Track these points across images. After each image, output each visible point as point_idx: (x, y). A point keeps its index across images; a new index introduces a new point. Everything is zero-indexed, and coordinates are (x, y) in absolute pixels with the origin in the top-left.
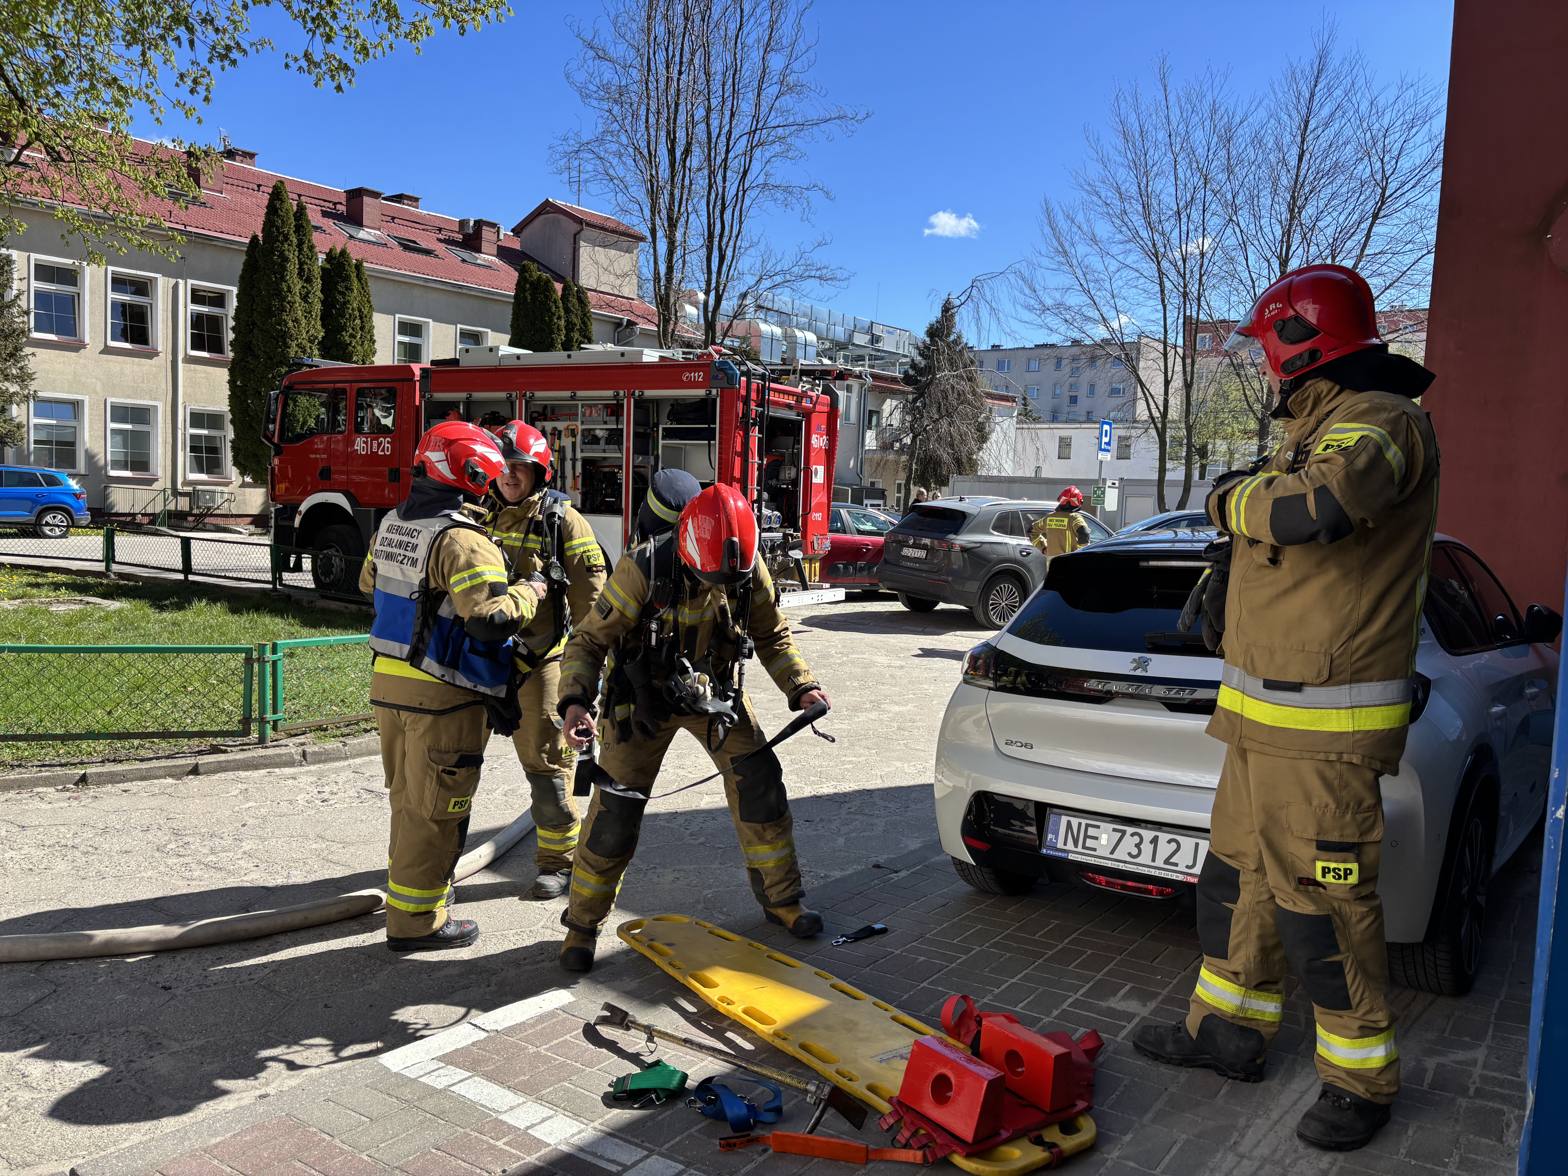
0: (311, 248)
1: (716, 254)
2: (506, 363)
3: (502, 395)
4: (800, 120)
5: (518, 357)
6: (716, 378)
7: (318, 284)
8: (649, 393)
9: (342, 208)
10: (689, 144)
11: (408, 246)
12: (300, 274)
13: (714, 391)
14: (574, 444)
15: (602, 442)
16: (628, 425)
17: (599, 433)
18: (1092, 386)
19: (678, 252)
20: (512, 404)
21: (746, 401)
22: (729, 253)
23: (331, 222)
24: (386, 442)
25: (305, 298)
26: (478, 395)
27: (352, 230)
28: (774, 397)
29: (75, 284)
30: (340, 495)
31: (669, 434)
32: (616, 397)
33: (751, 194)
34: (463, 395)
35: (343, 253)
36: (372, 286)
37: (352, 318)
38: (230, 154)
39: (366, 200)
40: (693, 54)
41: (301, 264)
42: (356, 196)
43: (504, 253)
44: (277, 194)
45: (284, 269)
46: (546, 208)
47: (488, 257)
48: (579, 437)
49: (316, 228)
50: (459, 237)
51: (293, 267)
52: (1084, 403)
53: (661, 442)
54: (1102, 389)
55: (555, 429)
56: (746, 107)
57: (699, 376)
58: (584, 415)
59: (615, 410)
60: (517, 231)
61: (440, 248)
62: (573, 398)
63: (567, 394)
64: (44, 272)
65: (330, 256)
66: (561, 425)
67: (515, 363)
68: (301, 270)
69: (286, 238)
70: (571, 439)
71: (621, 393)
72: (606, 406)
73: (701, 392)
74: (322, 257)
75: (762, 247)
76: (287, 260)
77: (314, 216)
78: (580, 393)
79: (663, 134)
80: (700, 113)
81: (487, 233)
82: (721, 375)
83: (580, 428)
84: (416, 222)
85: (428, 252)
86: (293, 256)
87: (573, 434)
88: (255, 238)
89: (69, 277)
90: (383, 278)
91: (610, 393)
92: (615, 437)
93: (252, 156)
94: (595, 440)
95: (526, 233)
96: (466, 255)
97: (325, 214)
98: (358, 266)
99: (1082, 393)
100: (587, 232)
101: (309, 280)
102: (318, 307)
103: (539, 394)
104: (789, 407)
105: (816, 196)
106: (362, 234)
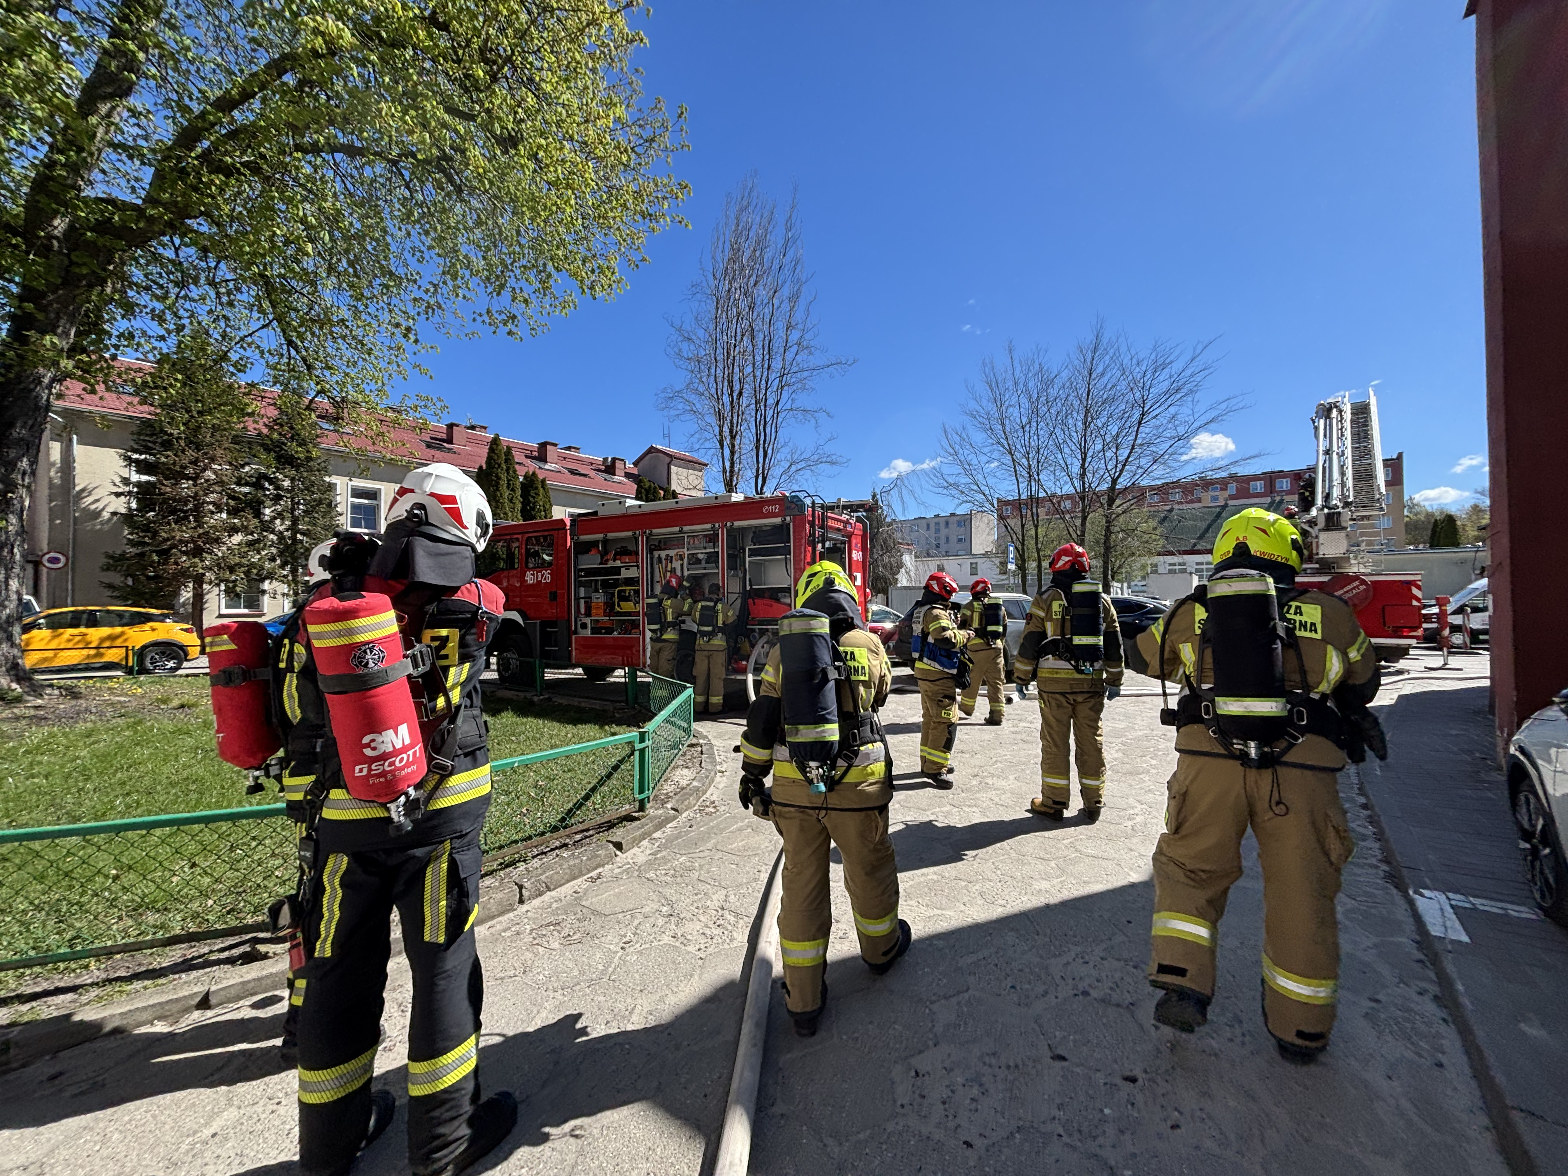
0: (515, 471)
1: (761, 450)
2: (630, 511)
3: (630, 533)
4: (812, 367)
5: (640, 506)
6: (789, 508)
7: (519, 492)
8: (737, 524)
9: (535, 454)
10: (742, 389)
11: (573, 472)
12: (508, 487)
13: (788, 518)
14: (682, 565)
15: (703, 562)
16: (722, 548)
17: (700, 556)
18: (947, 538)
19: (736, 456)
20: (637, 540)
21: (812, 524)
22: (770, 452)
23: (529, 461)
24: (547, 573)
25: (511, 501)
26: (612, 535)
27: (541, 465)
28: (830, 523)
29: (375, 499)
30: (515, 613)
31: (753, 553)
32: (713, 528)
33: (782, 415)
34: (601, 536)
35: (534, 474)
36: (551, 493)
37: (539, 511)
38: (473, 428)
39: (549, 447)
40: (743, 335)
41: (508, 481)
42: (543, 446)
43: (628, 475)
44: (495, 441)
45: (498, 483)
46: (652, 450)
47: (619, 478)
48: (686, 560)
49: (520, 464)
50: (603, 468)
51: (504, 483)
52: (944, 547)
53: (748, 559)
54: (953, 539)
55: (667, 555)
56: (777, 364)
57: (776, 509)
58: (689, 543)
59: (712, 539)
60: (636, 464)
61: (592, 474)
62: (681, 532)
63: (677, 529)
64: (357, 493)
65: (526, 477)
66: (672, 553)
67: (638, 510)
68: (509, 484)
69: (499, 465)
70: (680, 562)
71: (717, 525)
72: (705, 536)
73: (778, 520)
74: (521, 479)
75: (791, 444)
76: (500, 478)
77: (518, 457)
78: (686, 528)
79: (726, 383)
80: (748, 370)
81: (618, 464)
82: (793, 506)
83: (686, 553)
84: (578, 460)
85: (585, 475)
86: (504, 476)
87: (681, 558)
88: (481, 467)
89: (373, 495)
90: (557, 490)
91: (709, 526)
92: (713, 558)
93: (485, 428)
94: (699, 561)
95: (641, 464)
96: (606, 476)
97: (527, 457)
98: (543, 481)
99: (942, 541)
100: (675, 461)
101: (513, 490)
102: (519, 506)
103: (655, 531)
104: (839, 530)
105: (821, 416)
106: (547, 467)
